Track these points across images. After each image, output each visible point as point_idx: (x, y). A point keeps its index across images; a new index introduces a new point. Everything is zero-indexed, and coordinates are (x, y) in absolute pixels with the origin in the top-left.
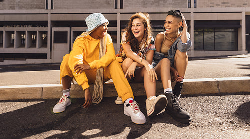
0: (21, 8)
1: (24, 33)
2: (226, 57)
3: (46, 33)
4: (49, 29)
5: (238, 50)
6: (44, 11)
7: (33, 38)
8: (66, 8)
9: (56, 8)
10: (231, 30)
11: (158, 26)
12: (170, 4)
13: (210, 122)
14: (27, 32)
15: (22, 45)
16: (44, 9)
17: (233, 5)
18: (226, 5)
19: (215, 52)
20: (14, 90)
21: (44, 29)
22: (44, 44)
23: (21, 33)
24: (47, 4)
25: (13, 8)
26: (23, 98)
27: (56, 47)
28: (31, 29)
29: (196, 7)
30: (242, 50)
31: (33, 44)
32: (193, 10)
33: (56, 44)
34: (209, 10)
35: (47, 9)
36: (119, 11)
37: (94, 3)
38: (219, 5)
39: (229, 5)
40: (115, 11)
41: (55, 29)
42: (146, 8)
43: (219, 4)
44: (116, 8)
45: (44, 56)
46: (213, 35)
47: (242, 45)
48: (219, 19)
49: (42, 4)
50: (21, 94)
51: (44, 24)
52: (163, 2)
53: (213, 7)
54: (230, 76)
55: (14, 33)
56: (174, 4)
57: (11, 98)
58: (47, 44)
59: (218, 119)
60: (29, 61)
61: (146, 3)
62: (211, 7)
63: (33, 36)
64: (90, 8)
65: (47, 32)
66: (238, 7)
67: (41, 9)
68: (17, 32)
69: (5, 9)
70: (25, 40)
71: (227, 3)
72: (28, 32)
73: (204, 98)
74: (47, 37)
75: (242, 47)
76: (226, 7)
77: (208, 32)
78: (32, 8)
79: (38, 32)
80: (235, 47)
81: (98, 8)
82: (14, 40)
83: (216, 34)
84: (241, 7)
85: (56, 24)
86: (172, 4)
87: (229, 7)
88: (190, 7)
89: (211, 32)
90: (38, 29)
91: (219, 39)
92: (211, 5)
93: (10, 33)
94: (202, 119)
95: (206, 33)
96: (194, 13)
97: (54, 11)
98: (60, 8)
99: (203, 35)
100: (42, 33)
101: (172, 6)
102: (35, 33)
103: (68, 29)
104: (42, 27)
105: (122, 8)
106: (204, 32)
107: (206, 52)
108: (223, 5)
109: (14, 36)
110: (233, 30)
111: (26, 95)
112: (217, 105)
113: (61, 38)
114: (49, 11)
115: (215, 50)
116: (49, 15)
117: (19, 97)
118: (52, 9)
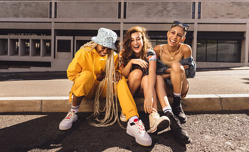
0: (25, 16)
1: (28, 41)
2: (228, 68)
3: (49, 41)
4: (52, 37)
5: (240, 62)
6: (47, 20)
7: (37, 46)
8: (69, 17)
9: (60, 17)
10: (233, 42)
11: (161, 37)
12: (174, 14)
13: (220, 146)
14: (30, 40)
15: (26, 53)
16: (48, 17)
17: (238, 16)
18: (230, 16)
19: (217, 63)
20: (13, 102)
21: (48, 38)
22: (48, 52)
23: (24, 41)
24: (51, 12)
25: (16, 16)
26: (21, 111)
27: (59, 56)
28: (35, 37)
29: (199, 18)
30: (244, 62)
31: (37, 52)
32: (196, 21)
33: (59, 53)
34: (213, 21)
35: (51, 17)
36: (122, 20)
37: (96, 12)
38: (223, 16)
39: (233, 16)
40: (118, 20)
41: (58, 38)
42: (150, 17)
43: (223, 14)
44: (119, 17)
45: (48, 64)
46: (215, 46)
47: (245, 56)
48: (223, 31)
49: (45, 12)
50: (19, 106)
51: (48, 32)
52: (166, 12)
53: (217, 18)
54: (238, 92)
55: (18, 41)
56: (177, 14)
57: (9, 110)
58: (50, 52)
59: (228, 143)
60: (33, 69)
61: (149, 12)
62: (215, 18)
63: (37, 44)
64: (93, 17)
65: (51, 40)
66: (242, 18)
67: (45, 17)
68: (21, 39)
69: (9, 17)
70: (29, 48)
71: (232, 14)
72: (32, 40)
73: (211, 115)
74: (50, 45)
75: (244, 59)
76: (230, 18)
77: (211, 43)
78: (35, 16)
79: (41, 40)
80: (237, 59)
81: (101, 17)
82: (18, 47)
83: (219, 45)
84: (245, 18)
85: (59, 32)
86: (175, 14)
87: (233, 18)
88: (194, 18)
89: (214, 43)
90: (42, 37)
91: (221, 50)
92: (215, 16)
93: (14, 41)
94: (212, 142)
95: (208, 44)
96: (198, 24)
97: (57, 20)
98: (63, 17)
99: (205, 45)
100: (45, 41)
101: (175, 16)
102: (38, 41)
103: (71, 38)
104: (46, 35)
105: (125, 17)
106: (207, 43)
107: (208, 63)
108: (227, 16)
109: (18, 44)
110: (236, 42)
111: (24, 107)
112: (226, 125)
113: (64, 47)
114: (53, 20)
115: (217, 62)
116: (53, 23)
117: (17, 110)
118: (55, 17)
